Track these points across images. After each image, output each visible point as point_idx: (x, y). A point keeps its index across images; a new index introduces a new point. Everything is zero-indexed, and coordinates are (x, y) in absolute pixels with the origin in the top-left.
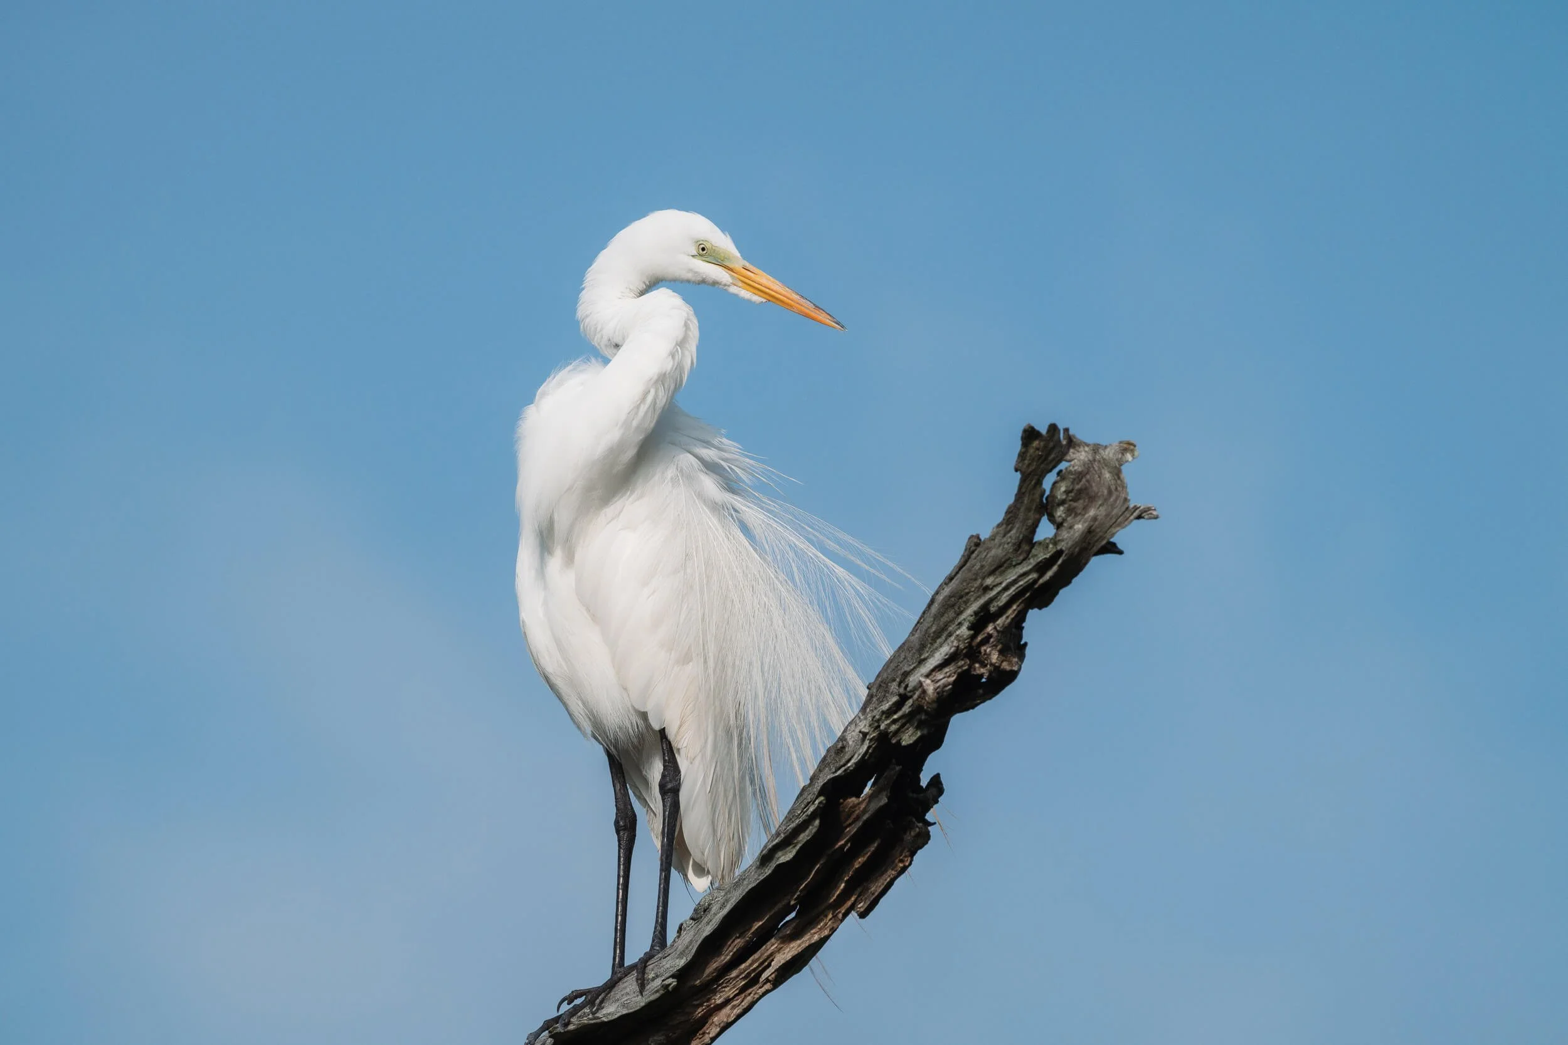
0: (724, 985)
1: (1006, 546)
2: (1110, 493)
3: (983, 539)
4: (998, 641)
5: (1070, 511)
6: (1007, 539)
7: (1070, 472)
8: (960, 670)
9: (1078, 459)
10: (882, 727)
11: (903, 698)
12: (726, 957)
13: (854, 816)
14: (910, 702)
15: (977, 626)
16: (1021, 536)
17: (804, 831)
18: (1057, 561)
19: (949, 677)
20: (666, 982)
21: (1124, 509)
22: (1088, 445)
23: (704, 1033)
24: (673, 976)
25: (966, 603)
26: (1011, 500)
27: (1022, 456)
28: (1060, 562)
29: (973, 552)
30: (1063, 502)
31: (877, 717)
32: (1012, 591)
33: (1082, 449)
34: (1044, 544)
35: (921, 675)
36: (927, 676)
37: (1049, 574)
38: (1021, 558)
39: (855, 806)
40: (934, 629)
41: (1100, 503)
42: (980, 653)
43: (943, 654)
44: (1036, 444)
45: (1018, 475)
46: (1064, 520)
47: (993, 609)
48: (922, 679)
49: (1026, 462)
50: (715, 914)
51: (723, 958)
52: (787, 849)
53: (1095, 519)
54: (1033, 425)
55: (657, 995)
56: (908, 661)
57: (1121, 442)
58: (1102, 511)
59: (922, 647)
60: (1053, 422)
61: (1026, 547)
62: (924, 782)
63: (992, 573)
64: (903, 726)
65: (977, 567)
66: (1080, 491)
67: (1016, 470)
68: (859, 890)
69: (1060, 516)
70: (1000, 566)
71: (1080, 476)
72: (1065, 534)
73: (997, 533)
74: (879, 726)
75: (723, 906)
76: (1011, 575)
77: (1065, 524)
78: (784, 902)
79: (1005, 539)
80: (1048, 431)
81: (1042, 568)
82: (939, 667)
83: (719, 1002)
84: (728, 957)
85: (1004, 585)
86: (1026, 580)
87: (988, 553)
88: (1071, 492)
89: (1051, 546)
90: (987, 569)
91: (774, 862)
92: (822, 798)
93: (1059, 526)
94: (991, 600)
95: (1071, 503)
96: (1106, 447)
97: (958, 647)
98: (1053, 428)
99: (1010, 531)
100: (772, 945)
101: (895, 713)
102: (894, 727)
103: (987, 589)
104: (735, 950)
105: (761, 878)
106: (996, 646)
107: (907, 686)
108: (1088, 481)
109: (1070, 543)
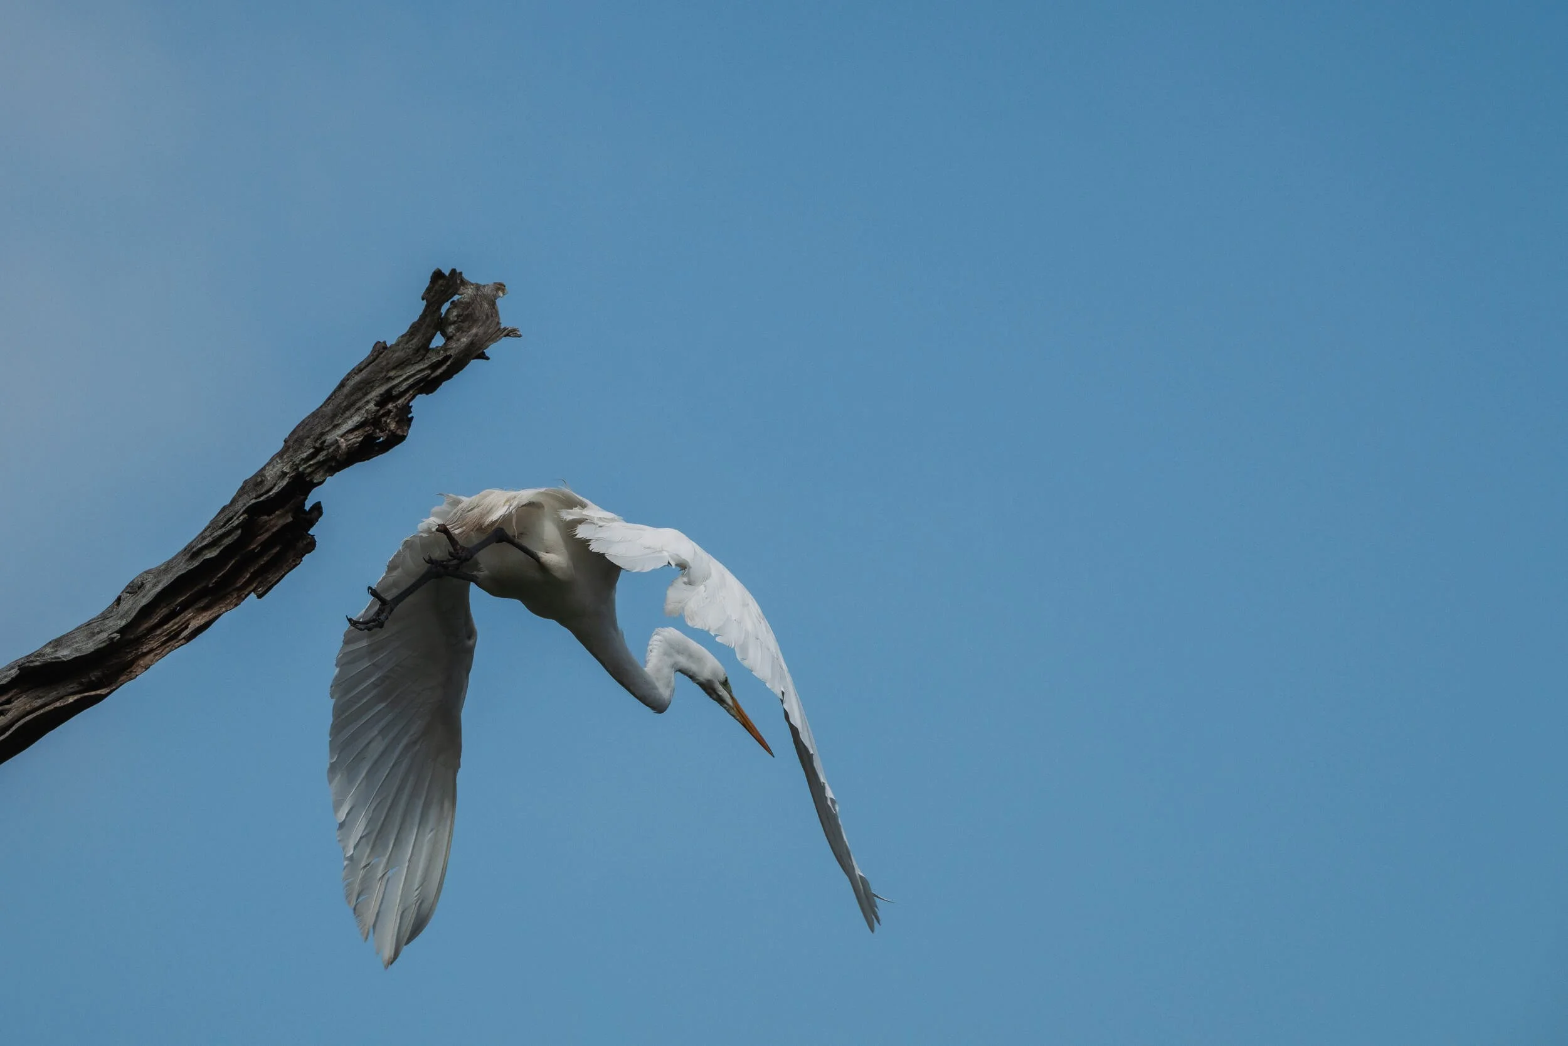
0: (150, 639)
1: (407, 350)
2: (487, 318)
3: (388, 346)
4: (396, 415)
5: (458, 329)
6: (409, 345)
7: (461, 302)
8: (366, 434)
9: (467, 293)
10: (301, 469)
11: (317, 451)
12: (155, 620)
13: (266, 528)
14: (325, 453)
15: (382, 402)
16: (420, 345)
17: (227, 537)
18: (445, 363)
19: (358, 437)
20: (112, 636)
21: (496, 329)
22: (472, 284)
23: (131, 672)
24: (117, 632)
25: (372, 387)
26: (416, 318)
27: (429, 290)
28: (448, 363)
29: (381, 353)
30: (454, 323)
31: (297, 462)
32: (411, 381)
33: (469, 287)
34: (437, 350)
35: (338, 436)
36: (342, 436)
37: (439, 371)
38: (419, 359)
39: (266, 522)
40: (345, 404)
41: (480, 324)
42: (381, 421)
43: (355, 422)
44: (440, 282)
45: (424, 303)
46: (454, 335)
47: (394, 393)
48: (338, 438)
49: (432, 294)
50: (149, 591)
51: (152, 621)
52: (213, 549)
53: (476, 335)
54: (440, 268)
55: (104, 644)
56: (321, 425)
57: (495, 283)
58: (481, 331)
59: (334, 416)
60: (454, 267)
61: (422, 352)
62: (307, 508)
63: (394, 368)
64: (317, 468)
65: (384, 363)
66: (467, 315)
67: (423, 299)
68: (260, 579)
69: (451, 332)
70: (403, 363)
71: (467, 305)
72: (453, 344)
73: (401, 341)
74: (298, 468)
75: (155, 585)
76: (410, 371)
77: (454, 338)
78: (204, 584)
79: (407, 345)
80: (450, 274)
81: (434, 367)
82: (351, 431)
83: (145, 650)
84: (156, 621)
85: (404, 377)
86: (421, 375)
87: (393, 355)
88: (462, 315)
89: (442, 352)
90: (390, 366)
91: (201, 557)
92: (245, 516)
93: (448, 339)
94: (394, 387)
95: (460, 323)
96: (484, 286)
97: (366, 418)
98: (453, 271)
99: (412, 340)
100: (189, 614)
101: (311, 460)
102: (309, 470)
103: (390, 379)
104: (162, 616)
105: (190, 567)
106: (395, 418)
107: (324, 442)
108: (473, 309)
109: (457, 351)
